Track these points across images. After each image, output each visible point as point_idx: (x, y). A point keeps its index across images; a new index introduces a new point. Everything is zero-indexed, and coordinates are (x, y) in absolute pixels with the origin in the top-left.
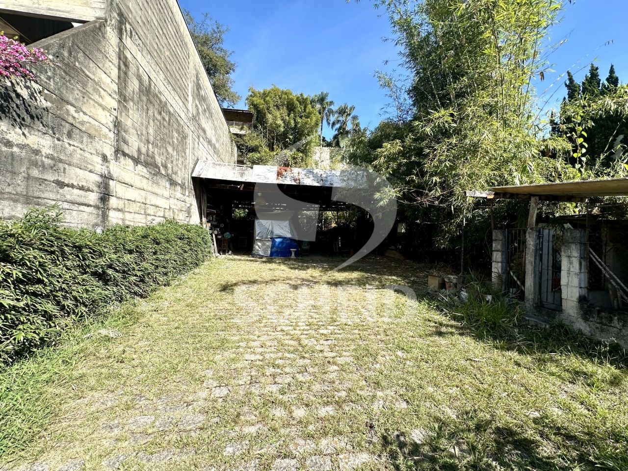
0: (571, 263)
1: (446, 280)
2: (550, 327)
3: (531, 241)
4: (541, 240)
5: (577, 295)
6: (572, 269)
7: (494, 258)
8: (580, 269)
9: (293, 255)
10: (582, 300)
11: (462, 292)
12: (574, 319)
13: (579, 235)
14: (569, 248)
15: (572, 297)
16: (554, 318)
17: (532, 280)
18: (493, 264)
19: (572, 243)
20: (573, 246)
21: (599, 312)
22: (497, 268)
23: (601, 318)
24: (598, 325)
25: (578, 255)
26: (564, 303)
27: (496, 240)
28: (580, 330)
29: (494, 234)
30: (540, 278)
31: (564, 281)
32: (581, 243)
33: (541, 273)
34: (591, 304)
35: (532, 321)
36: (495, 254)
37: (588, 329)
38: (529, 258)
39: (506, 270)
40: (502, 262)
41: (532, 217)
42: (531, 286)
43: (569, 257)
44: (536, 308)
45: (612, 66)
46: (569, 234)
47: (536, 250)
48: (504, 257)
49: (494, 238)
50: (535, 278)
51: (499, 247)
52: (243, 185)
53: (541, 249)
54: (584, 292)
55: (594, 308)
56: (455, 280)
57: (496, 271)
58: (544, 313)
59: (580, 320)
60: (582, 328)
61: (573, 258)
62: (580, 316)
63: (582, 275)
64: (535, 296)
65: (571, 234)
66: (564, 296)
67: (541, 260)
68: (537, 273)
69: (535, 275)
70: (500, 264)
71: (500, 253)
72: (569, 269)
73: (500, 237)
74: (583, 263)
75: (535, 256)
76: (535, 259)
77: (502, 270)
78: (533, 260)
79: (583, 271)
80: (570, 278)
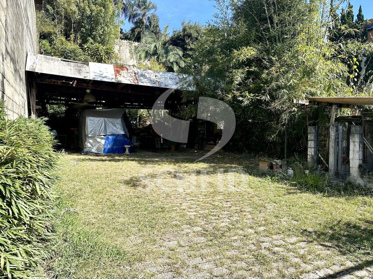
0: (355, 146)
1: (274, 163)
2: (345, 185)
3: (332, 134)
4: (338, 132)
5: (358, 164)
6: (355, 149)
7: (309, 146)
8: (359, 149)
9: (127, 151)
10: (360, 166)
11: (289, 170)
12: (356, 178)
13: (359, 129)
14: (354, 137)
15: (355, 165)
16: (346, 179)
17: (333, 158)
18: (309, 149)
19: (356, 134)
20: (356, 136)
21: (369, 172)
22: (311, 152)
23: (369, 175)
24: (368, 180)
25: (359, 140)
26: (351, 170)
27: (310, 133)
28: (359, 184)
29: (309, 129)
30: (338, 156)
31: (351, 156)
32: (360, 134)
33: (338, 153)
34: (365, 169)
35: (335, 182)
36: (309, 142)
37: (363, 183)
38: (332, 144)
39: (316, 153)
40: (314, 148)
41: (333, 118)
42: (332, 161)
43: (354, 142)
44: (335, 175)
45: (360, 7)
46: (354, 129)
47: (335, 139)
48: (315, 144)
49: (309, 132)
50: (335, 156)
51: (312, 138)
52: (76, 82)
53: (338, 138)
54: (361, 162)
55: (366, 170)
56: (281, 163)
57: (310, 154)
58: (340, 177)
59: (359, 178)
60: (360, 182)
61: (356, 143)
62: (359, 176)
63: (360, 152)
64: (334, 168)
65: (355, 128)
66: (351, 165)
67: (338, 145)
68: (336, 153)
69: (335, 154)
70: (313, 149)
71: (313, 142)
72: (354, 149)
73: (313, 131)
74: (361, 145)
75: (335, 143)
76: (335, 144)
77: (314, 153)
78: (333, 145)
79: (360, 150)
80: (354, 154)
